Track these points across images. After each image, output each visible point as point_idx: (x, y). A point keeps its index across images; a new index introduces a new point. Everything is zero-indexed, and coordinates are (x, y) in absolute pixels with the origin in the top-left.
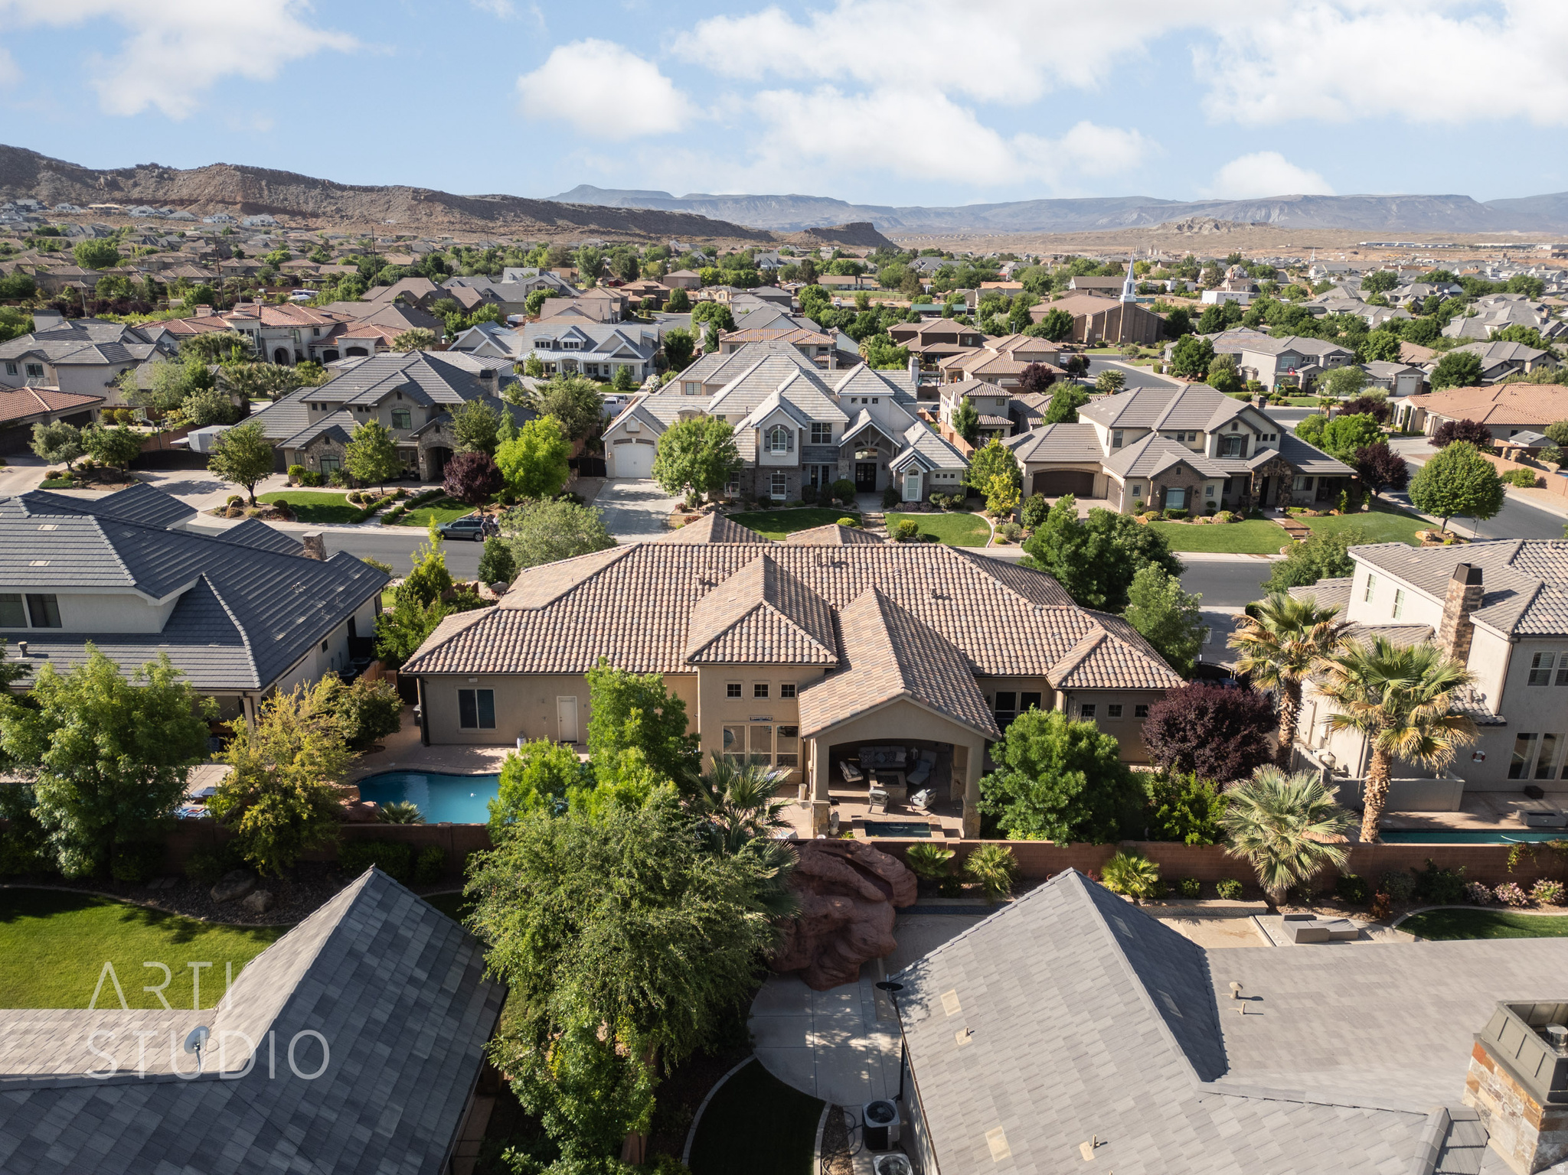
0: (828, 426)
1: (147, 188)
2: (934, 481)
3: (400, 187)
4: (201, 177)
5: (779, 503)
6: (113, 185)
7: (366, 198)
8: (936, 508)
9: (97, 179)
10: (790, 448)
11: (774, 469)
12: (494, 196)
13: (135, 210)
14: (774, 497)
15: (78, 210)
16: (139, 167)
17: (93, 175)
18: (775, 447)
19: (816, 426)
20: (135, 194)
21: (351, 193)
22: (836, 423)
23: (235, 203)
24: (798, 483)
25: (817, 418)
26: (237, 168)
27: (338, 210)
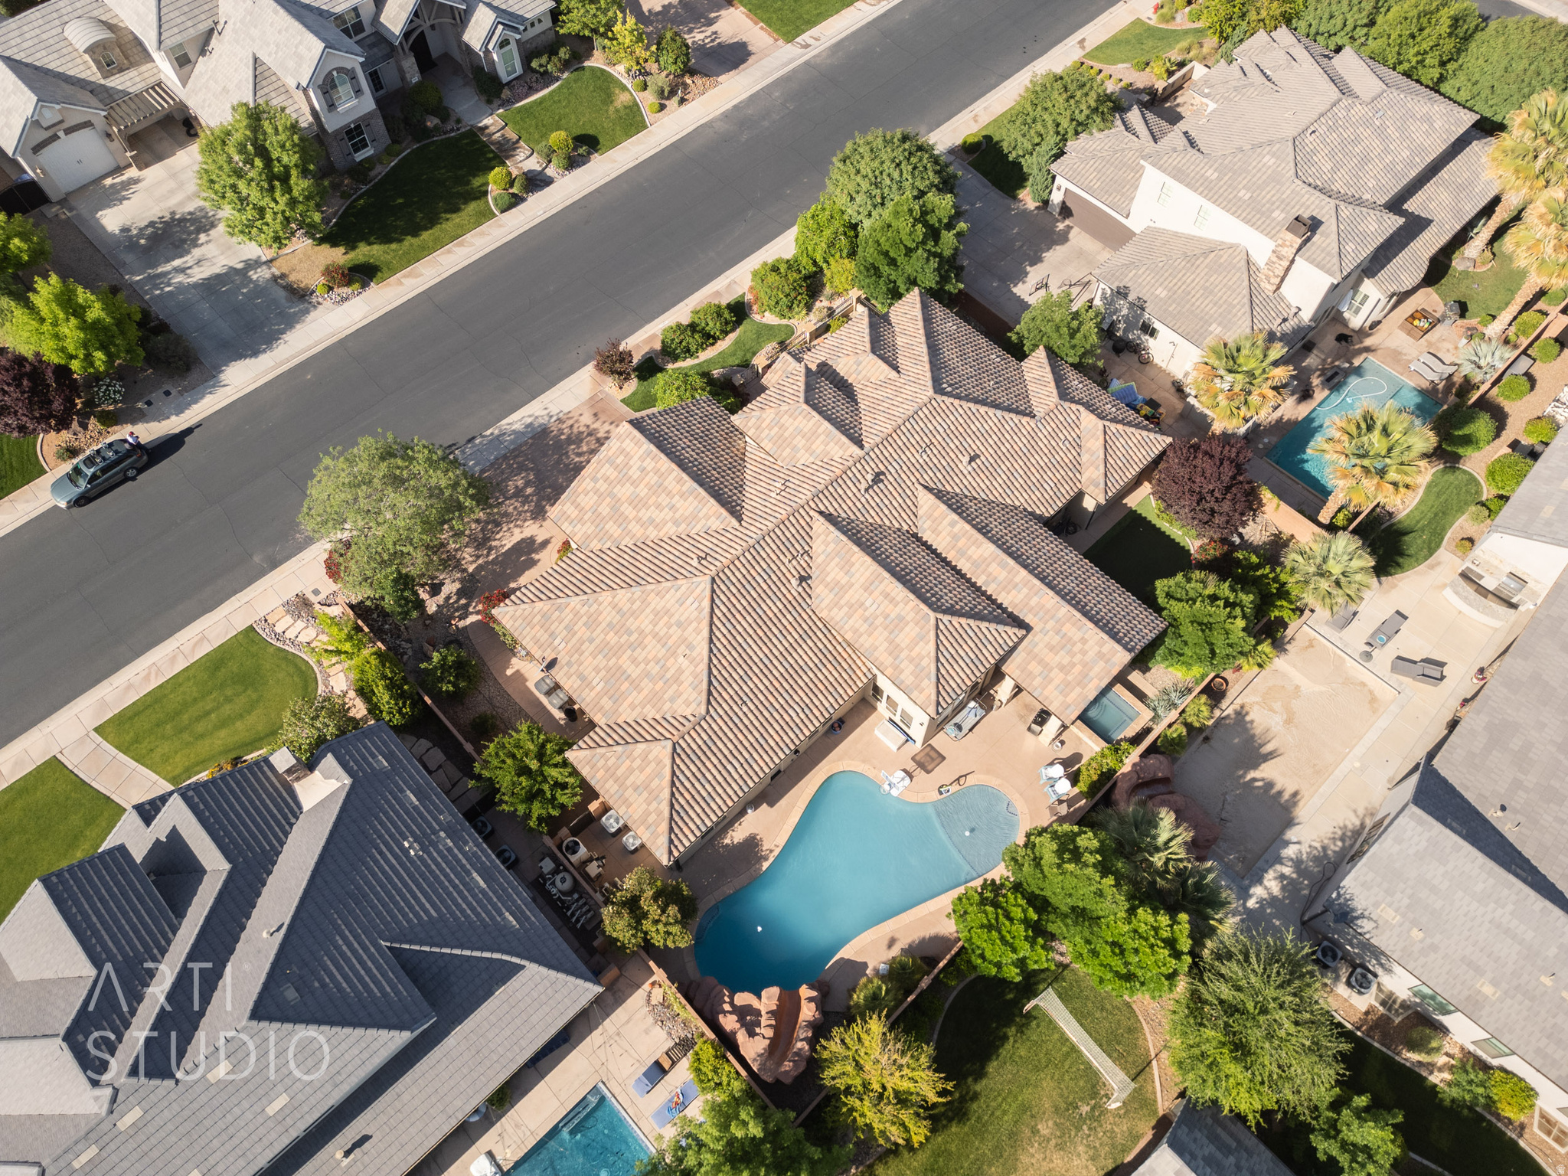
0: (353, 11)
2: (524, 38)
5: (371, 163)
8: (546, 76)
10: (358, 92)
14: (359, 156)
18: (340, 100)
19: (340, 19)
25: (337, 10)
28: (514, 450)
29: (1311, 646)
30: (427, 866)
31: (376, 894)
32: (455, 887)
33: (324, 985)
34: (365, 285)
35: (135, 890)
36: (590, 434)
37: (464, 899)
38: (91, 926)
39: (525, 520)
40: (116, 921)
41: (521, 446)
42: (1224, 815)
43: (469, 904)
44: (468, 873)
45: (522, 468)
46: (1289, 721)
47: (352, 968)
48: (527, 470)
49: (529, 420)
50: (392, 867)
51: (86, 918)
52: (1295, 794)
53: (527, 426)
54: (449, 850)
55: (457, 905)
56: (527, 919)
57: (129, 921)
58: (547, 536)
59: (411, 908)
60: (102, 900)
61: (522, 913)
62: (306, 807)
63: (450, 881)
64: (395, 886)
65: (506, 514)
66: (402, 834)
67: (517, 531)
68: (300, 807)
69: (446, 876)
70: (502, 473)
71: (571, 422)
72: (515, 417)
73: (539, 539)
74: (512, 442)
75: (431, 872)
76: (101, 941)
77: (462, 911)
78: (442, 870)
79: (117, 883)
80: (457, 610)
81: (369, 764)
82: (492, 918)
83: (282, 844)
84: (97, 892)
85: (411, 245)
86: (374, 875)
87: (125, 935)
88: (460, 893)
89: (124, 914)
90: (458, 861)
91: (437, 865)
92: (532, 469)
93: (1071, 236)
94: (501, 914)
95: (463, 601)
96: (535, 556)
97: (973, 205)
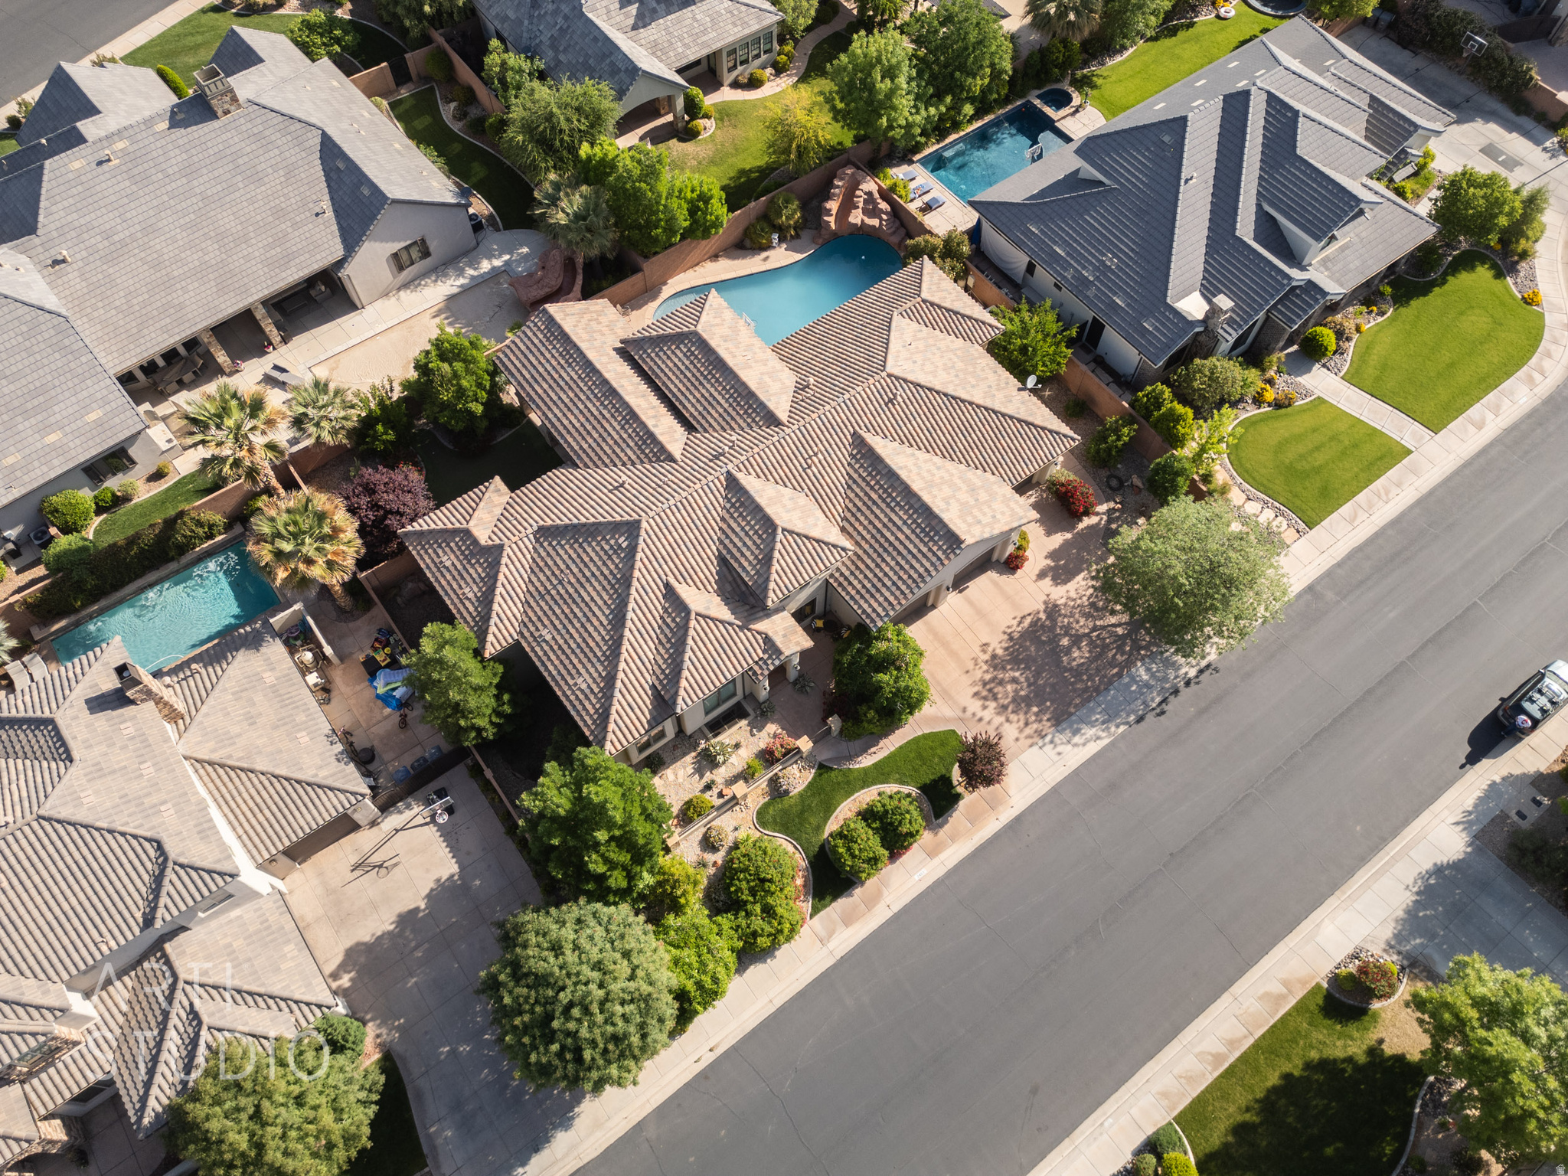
28: (1088, 700)
30: (1098, 250)
31: (1129, 219)
32: (1076, 241)
33: (1148, 149)
34: (1335, 980)
35: (1297, 212)
36: (1005, 707)
37: (1068, 234)
38: (1315, 180)
39: (1065, 605)
40: (1300, 188)
41: (1082, 705)
43: (1064, 230)
44: (1068, 254)
45: (1077, 672)
47: (1133, 165)
48: (1071, 670)
49: (1077, 739)
50: (1122, 242)
51: (1320, 184)
53: (1076, 732)
54: (1084, 268)
55: (1072, 228)
56: (1023, 233)
57: (1292, 191)
58: (1041, 583)
59: (1103, 217)
60: (1316, 200)
61: (1026, 236)
62: (1197, 294)
63: (1080, 244)
64: (1117, 228)
65: (1087, 616)
66: (1121, 269)
67: (1073, 595)
68: (1203, 294)
69: (1083, 247)
70: (1098, 670)
71: (1028, 731)
72: (1094, 748)
73: (1048, 581)
74: (1092, 711)
75: (1094, 247)
76: (1304, 173)
77: (1068, 225)
78: (1087, 250)
79: (1310, 213)
80: (1118, 518)
81: (1158, 320)
82: (1047, 226)
83: (1206, 262)
84: (1321, 204)
85: (1289, 1058)
86: (1133, 232)
87: (1291, 181)
88: (1072, 237)
89: (1297, 195)
90: (1077, 261)
91: (1091, 254)
92: (1066, 670)
93: (338, 959)
94: (1041, 231)
95: (1114, 526)
96: (1049, 562)
97: (453, 1052)
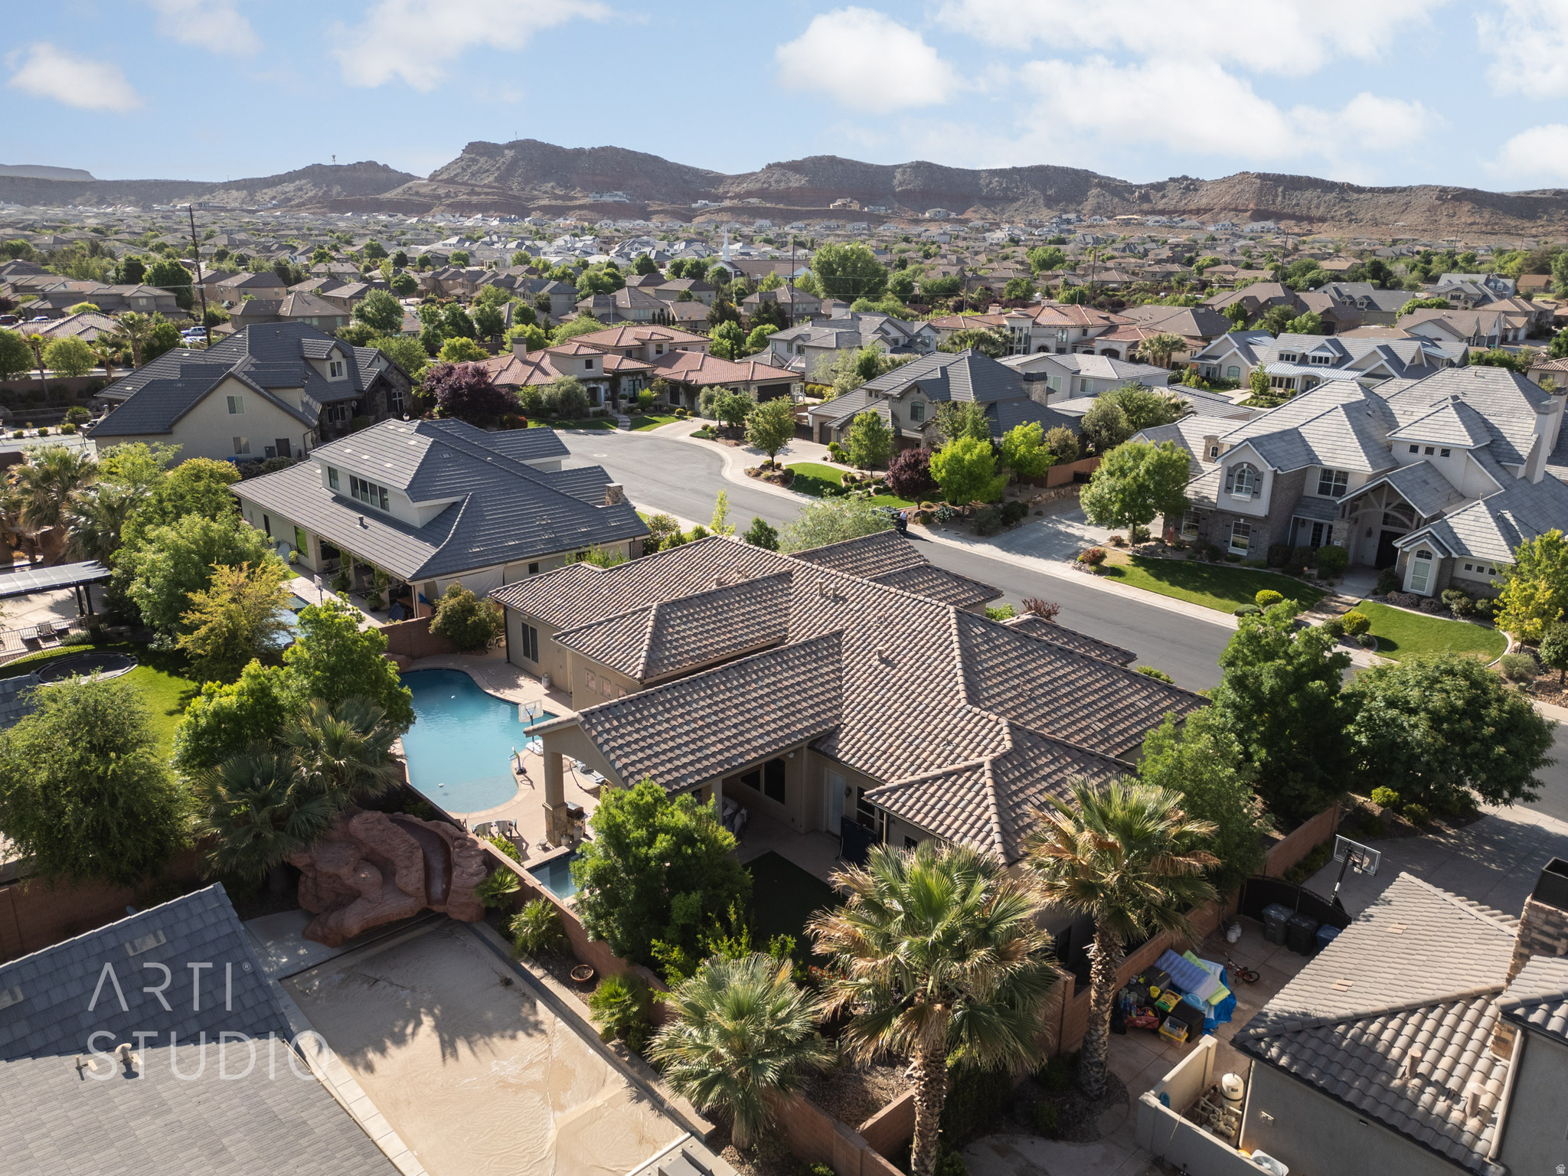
0: (1343, 476)
1: (1173, 200)
2: (1461, 573)
3: (1425, 187)
4: (1223, 187)
5: (1237, 558)
6: (1145, 198)
7: (1383, 199)
8: (1444, 609)
9: (1133, 192)
10: (1256, 494)
11: (1238, 516)
12: (1544, 192)
13: (1151, 220)
14: (1233, 551)
15: (1106, 221)
16: (1171, 179)
17: (1129, 188)
18: (1239, 490)
19: (1327, 473)
20: (1161, 205)
21: (1370, 195)
22: (1355, 473)
23: (1246, 211)
24: (1265, 540)
25: (1328, 463)
26: (1259, 176)
27: (1350, 213)
29: (642, 1140)
42: (381, 984)
46: (504, 1084)
52: (369, 1068)
